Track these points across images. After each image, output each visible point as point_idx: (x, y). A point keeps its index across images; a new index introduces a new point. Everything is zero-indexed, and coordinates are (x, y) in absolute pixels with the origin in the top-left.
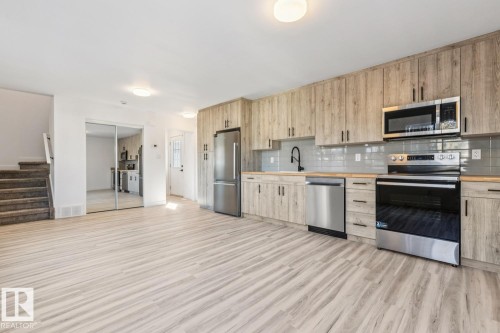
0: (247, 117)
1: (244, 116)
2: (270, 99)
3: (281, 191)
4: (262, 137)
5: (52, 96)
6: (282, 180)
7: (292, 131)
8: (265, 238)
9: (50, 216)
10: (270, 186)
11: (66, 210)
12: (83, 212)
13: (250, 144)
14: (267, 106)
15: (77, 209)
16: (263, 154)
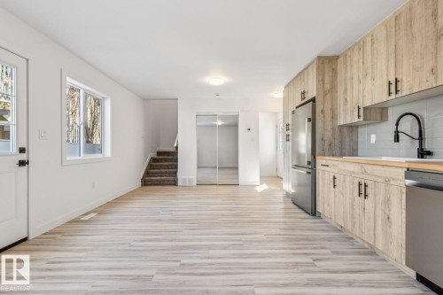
0: (327, 80)
1: (321, 81)
2: (360, 45)
3: (363, 190)
4: (349, 105)
5: (177, 99)
6: (365, 172)
7: (394, 87)
8: (308, 259)
9: (175, 183)
10: (348, 179)
11: (184, 180)
12: (194, 183)
13: (334, 117)
14: (356, 56)
15: (190, 181)
16: (360, 130)
